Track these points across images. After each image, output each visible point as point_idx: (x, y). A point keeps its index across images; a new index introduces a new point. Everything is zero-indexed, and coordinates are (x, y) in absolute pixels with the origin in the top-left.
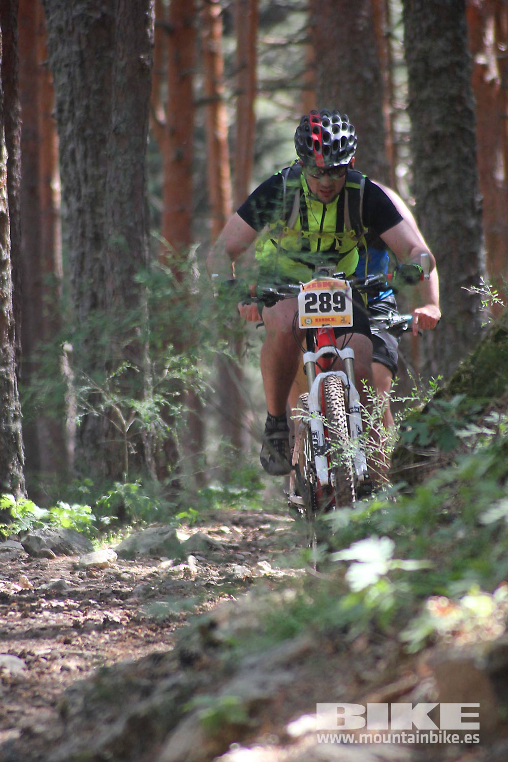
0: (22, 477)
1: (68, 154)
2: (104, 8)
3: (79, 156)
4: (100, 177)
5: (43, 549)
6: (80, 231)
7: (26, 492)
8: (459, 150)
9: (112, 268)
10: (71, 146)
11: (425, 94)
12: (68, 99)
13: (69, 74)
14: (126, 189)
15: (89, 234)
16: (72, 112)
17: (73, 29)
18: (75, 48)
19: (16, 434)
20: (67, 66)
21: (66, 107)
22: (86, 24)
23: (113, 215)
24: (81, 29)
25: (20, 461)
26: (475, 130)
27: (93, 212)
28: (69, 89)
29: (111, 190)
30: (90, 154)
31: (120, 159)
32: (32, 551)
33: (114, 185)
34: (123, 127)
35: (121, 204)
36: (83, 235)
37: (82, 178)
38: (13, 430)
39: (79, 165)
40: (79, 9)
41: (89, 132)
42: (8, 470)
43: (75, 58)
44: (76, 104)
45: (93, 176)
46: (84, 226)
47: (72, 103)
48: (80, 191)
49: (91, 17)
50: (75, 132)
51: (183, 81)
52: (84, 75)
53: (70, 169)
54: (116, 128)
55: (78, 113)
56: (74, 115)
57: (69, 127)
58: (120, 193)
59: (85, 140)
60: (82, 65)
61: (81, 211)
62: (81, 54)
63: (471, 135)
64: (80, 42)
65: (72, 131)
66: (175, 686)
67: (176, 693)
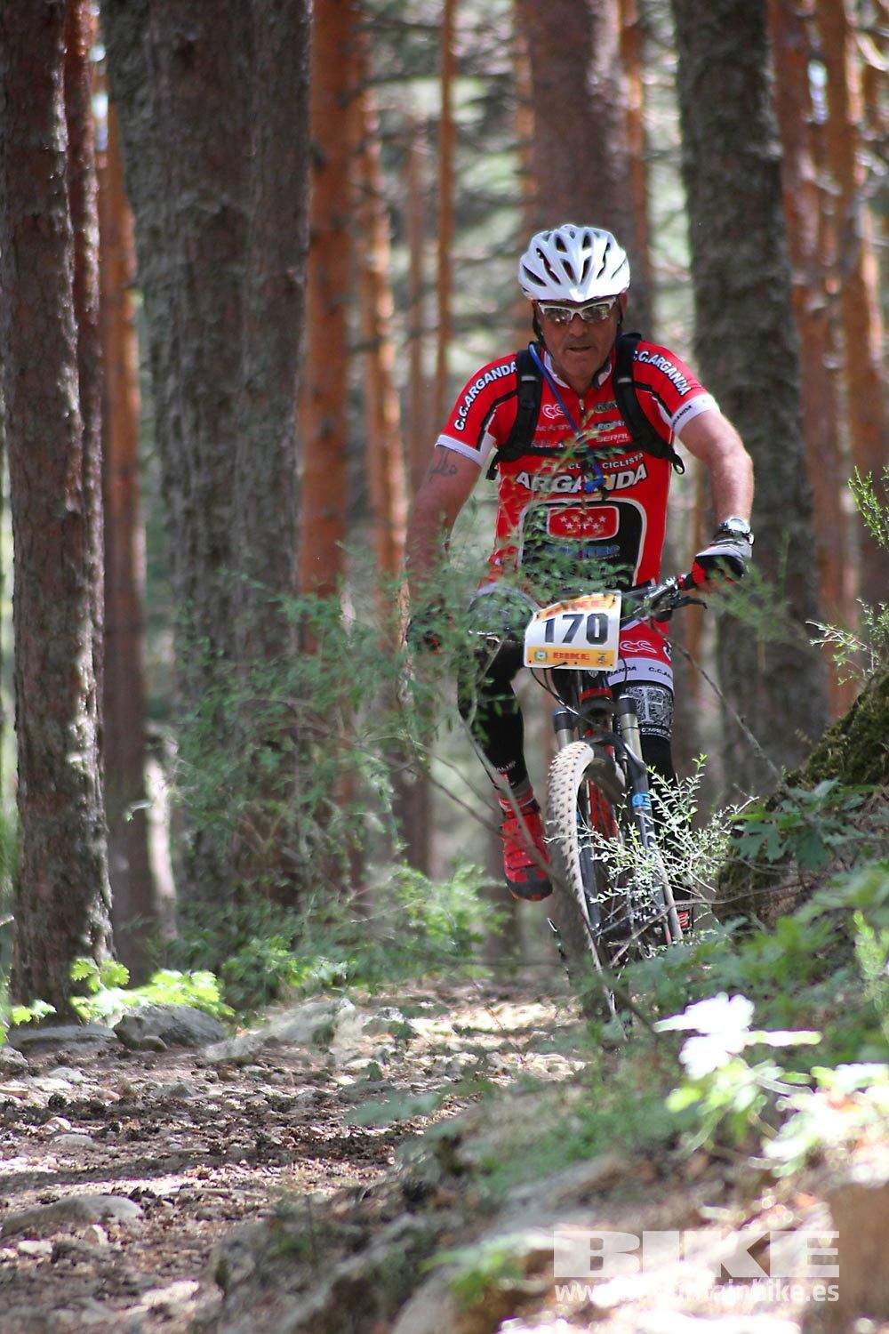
0: (107, 926)
1: (169, 425)
2: (225, 197)
3: (186, 427)
4: (220, 460)
5: (147, 1037)
6: (188, 544)
7: (114, 949)
8: (774, 415)
9: (245, 600)
10: (173, 413)
11: (722, 327)
12: (168, 339)
13: (171, 300)
14: (266, 476)
15: (203, 549)
16: (174, 357)
17: (177, 231)
18: (180, 259)
19: (98, 860)
20: (167, 287)
21: (165, 351)
22: (197, 223)
23: (246, 516)
24: (189, 230)
25: (105, 901)
26: (798, 384)
27: (208, 514)
28: (171, 323)
29: (243, 478)
30: (204, 423)
31: (255, 430)
32: (130, 1040)
33: (247, 469)
34: (261, 380)
35: (259, 499)
36: (193, 550)
37: (191, 461)
38: (94, 851)
39: (186, 442)
40: (186, 199)
41: (201, 389)
42: (86, 915)
43: (179, 275)
44: (182, 345)
45: (209, 458)
46: (194, 536)
47: (175, 345)
48: (188, 483)
49: (205, 212)
50: (181, 389)
51: (333, 314)
52: (193, 301)
53: (173, 449)
54: (250, 382)
55: (186, 361)
56: (178, 364)
57: (171, 383)
58: (257, 484)
59: (195, 402)
60: (191, 286)
61: (189, 513)
62: (189, 268)
63: (794, 391)
64: (187, 252)
65: (177, 388)
66: (405, 1232)
67: (408, 1242)
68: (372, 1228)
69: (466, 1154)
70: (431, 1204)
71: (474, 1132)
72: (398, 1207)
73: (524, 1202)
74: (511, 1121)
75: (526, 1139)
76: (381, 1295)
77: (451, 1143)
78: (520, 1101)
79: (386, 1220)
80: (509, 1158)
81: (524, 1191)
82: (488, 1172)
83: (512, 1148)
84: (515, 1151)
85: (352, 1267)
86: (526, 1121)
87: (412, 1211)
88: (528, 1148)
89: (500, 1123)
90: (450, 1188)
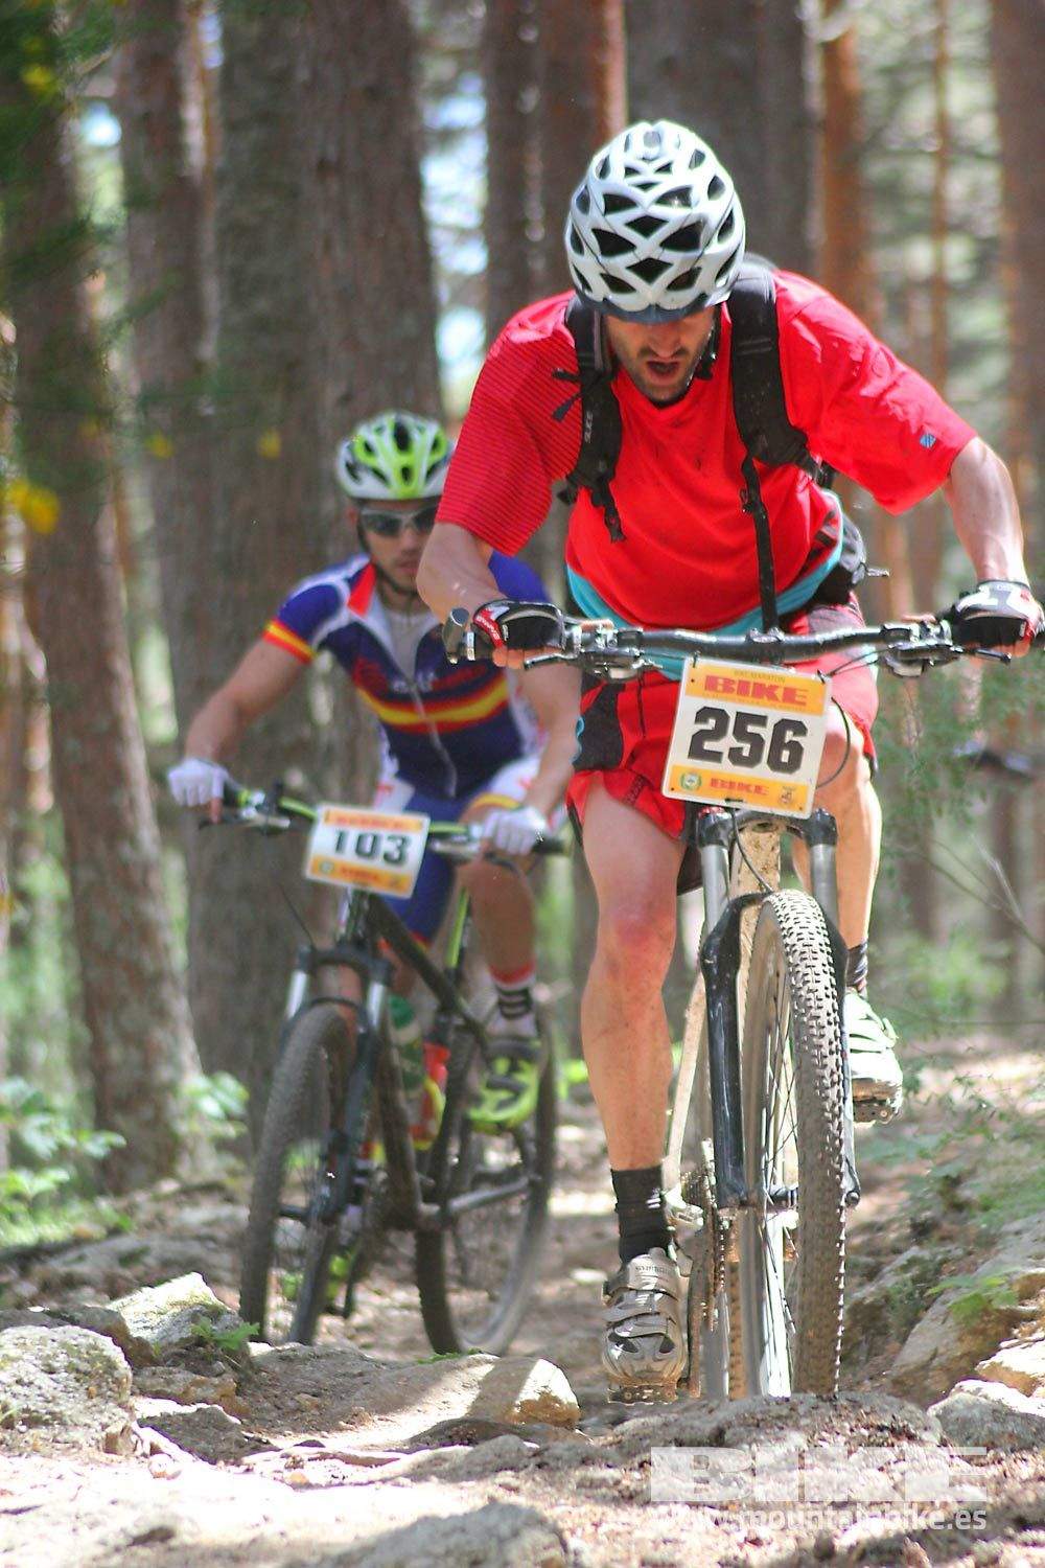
66: (912, 1262)
67: (915, 1271)
68: (883, 1259)
69: (965, 1193)
70: (936, 1235)
71: (972, 1173)
72: (908, 1238)
73: (1018, 1233)
74: (1005, 1163)
75: (1019, 1178)
76: (892, 1318)
77: (953, 1182)
78: (1013, 1145)
79: (897, 1252)
80: (1002, 1196)
81: (1017, 1225)
82: (986, 1209)
83: (1007, 1187)
84: (1009, 1189)
85: (868, 1293)
86: (1018, 1162)
87: (919, 1243)
88: (1020, 1186)
89: (996, 1165)
90: (953, 1223)
